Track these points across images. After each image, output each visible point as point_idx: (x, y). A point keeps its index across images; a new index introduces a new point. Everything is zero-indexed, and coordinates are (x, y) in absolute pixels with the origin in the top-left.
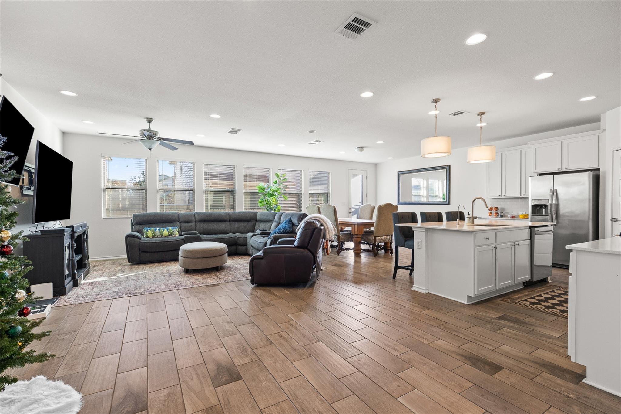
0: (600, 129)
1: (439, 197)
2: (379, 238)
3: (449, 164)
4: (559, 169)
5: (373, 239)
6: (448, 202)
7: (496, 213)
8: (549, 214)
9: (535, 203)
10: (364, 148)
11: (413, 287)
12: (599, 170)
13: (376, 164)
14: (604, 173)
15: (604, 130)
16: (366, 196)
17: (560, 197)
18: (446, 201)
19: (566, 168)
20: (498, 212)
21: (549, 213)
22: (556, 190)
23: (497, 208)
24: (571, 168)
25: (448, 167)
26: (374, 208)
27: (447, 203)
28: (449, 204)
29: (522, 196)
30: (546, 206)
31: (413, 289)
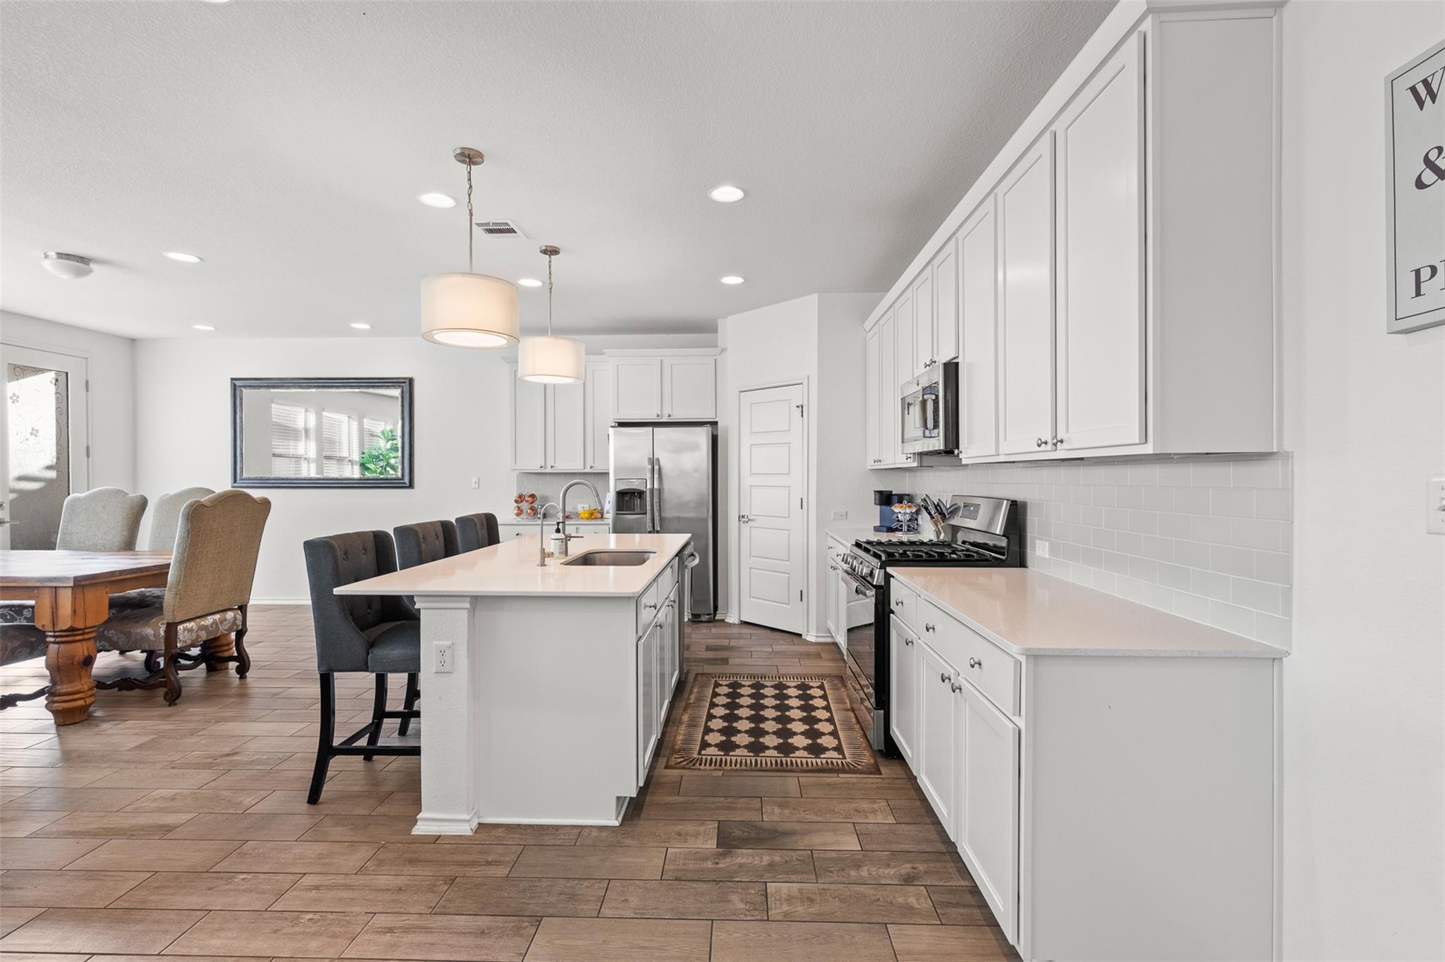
0: (717, 347)
1: (350, 461)
2: (189, 625)
3: (410, 376)
4: (658, 416)
5: (162, 633)
6: (407, 480)
7: (532, 509)
8: (648, 511)
9: (623, 486)
10: (92, 266)
11: (418, 823)
12: (716, 423)
13: (133, 340)
14: (726, 431)
15: (723, 350)
16: (88, 456)
17: (664, 471)
18: (403, 479)
19: (669, 416)
20: (535, 505)
21: (648, 508)
22: (658, 459)
23: (532, 496)
24: (678, 416)
25: (408, 383)
26: (143, 504)
27: (405, 483)
28: (411, 486)
29: (588, 470)
30: (641, 494)
31: (420, 829)
